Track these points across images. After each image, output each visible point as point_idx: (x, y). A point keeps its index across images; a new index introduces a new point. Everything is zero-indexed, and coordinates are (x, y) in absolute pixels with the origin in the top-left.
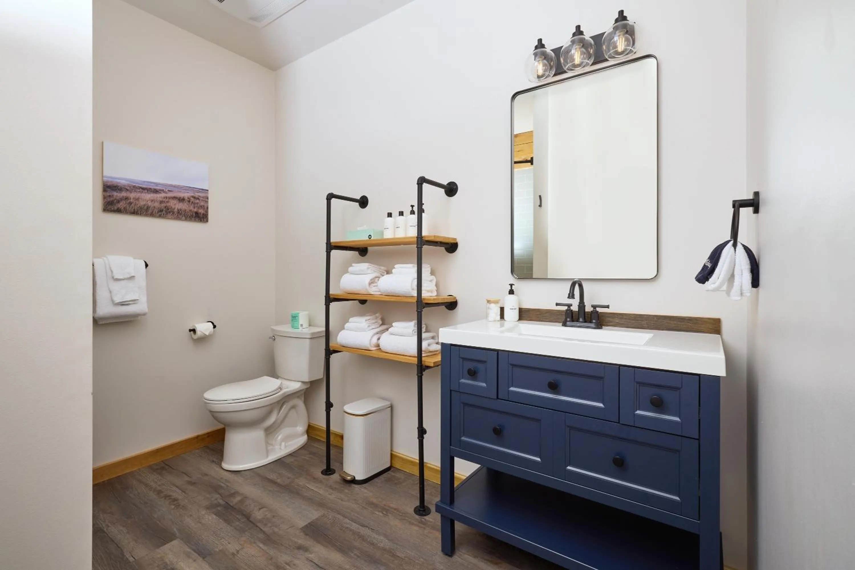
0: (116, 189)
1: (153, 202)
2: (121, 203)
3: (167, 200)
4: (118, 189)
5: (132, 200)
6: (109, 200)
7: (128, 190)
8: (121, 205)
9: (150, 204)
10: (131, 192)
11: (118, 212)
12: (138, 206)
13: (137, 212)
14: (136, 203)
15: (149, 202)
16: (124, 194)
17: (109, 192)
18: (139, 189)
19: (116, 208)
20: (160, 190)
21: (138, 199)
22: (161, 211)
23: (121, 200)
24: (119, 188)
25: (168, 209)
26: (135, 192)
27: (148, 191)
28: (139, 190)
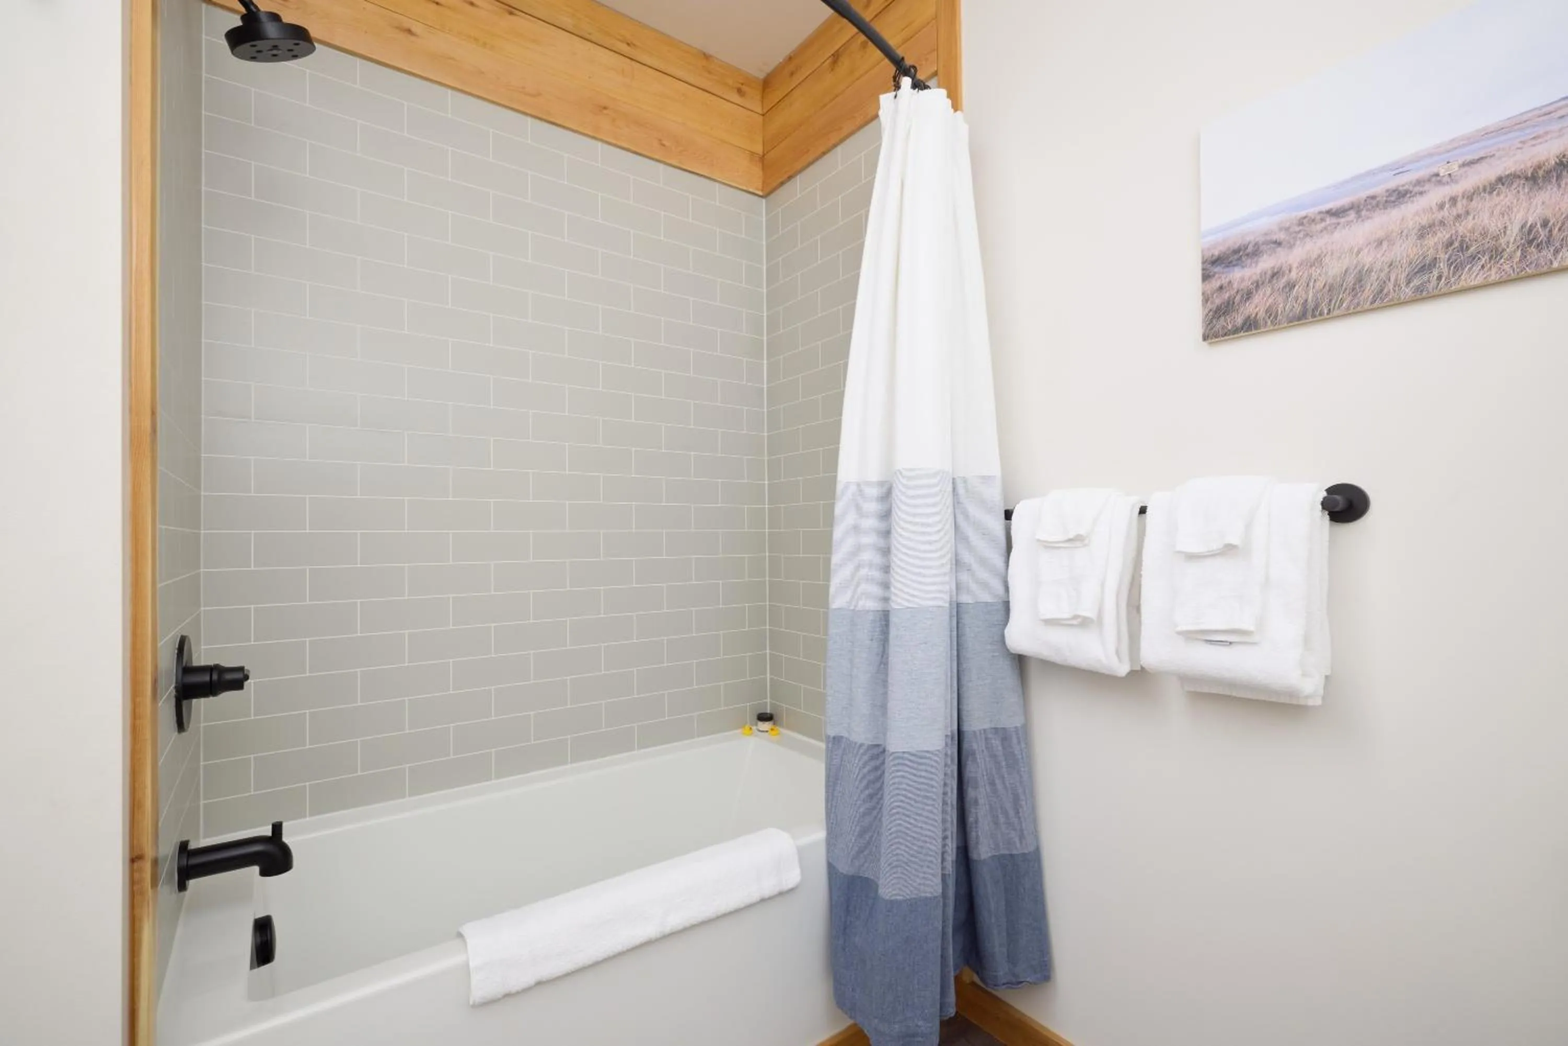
0: (1240, 259)
1: (1385, 245)
2: (1257, 299)
3: (1460, 208)
4: (1248, 255)
5: (1294, 275)
6: (1218, 301)
7: (1278, 244)
8: (1256, 306)
9: (1367, 259)
10: (1291, 247)
11: (1249, 329)
12: (1320, 284)
13: (1316, 307)
14: (1310, 276)
15: (1366, 251)
16: (1266, 263)
17: (1217, 276)
18: (1322, 220)
19: (1239, 320)
20: (1419, 182)
21: (1318, 261)
22: (1426, 267)
23: (1257, 286)
24: (1250, 249)
25: (1463, 247)
26: (1308, 239)
27: (1358, 212)
28: (1320, 226)
